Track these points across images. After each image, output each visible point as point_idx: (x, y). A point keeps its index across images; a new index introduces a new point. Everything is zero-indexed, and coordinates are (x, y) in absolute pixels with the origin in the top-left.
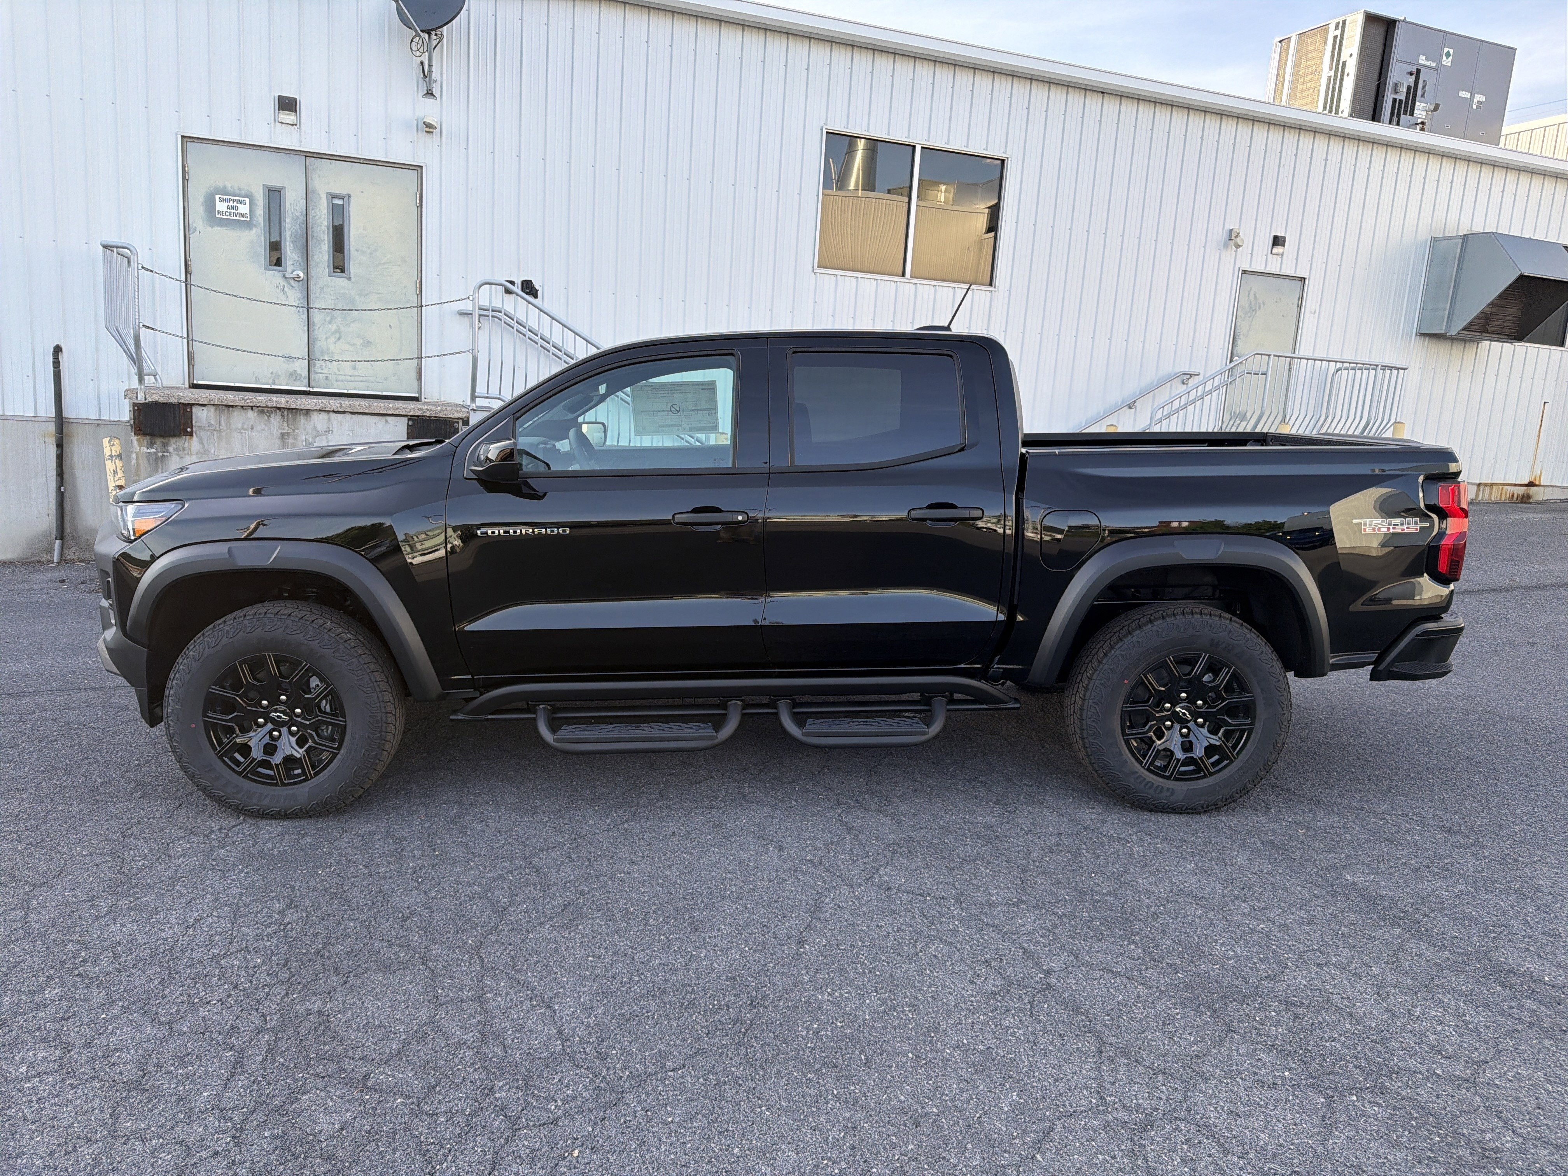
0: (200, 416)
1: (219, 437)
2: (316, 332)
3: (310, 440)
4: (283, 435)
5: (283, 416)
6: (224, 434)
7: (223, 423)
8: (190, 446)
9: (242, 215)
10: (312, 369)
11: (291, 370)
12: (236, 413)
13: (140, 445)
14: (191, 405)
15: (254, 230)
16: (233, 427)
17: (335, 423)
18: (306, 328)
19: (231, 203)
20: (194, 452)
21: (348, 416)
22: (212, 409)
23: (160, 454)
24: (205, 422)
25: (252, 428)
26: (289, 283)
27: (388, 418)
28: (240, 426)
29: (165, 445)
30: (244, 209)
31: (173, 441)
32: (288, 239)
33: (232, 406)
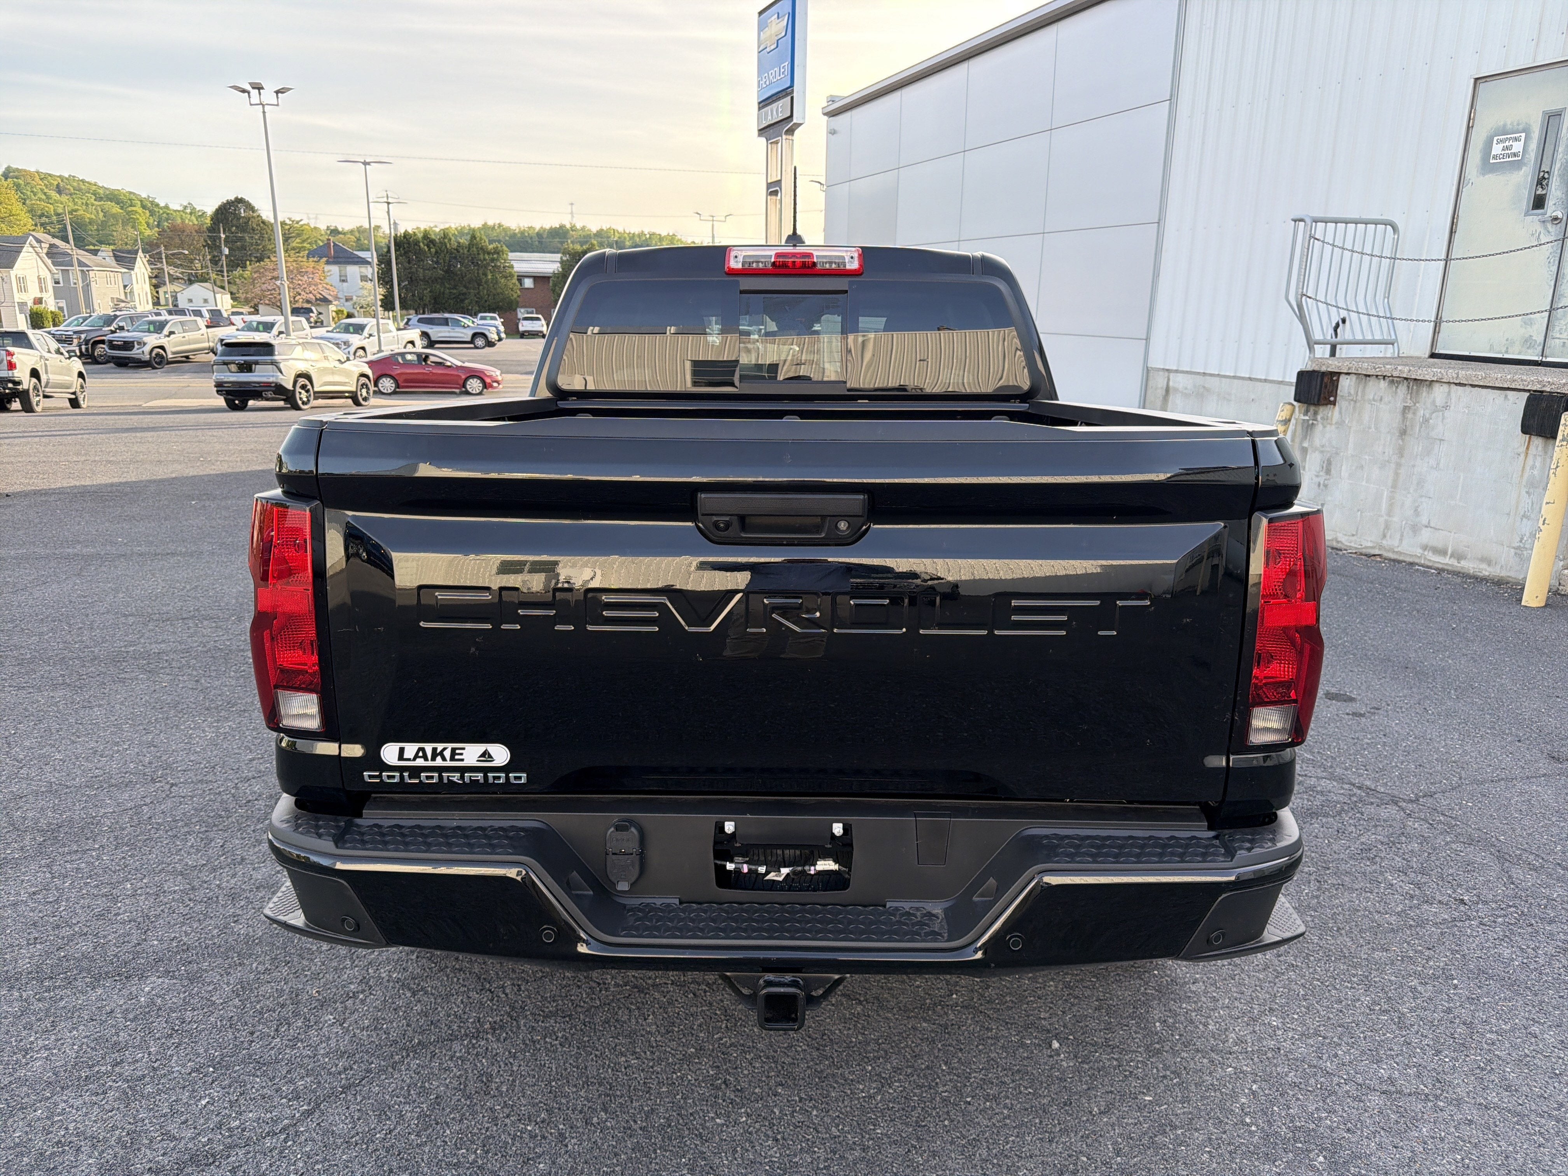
0: (1345, 384)
1: (1354, 408)
2: (1563, 287)
3: (1428, 416)
4: (1405, 408)
5: (1408, 387)
6: (1358, 404)
7: (1360, 394)
8: (1332, 415)
9: (1515, 155)
10: (1550, 334)
11: (1527, 336)
12: (1371, 383)
13: (1300, 413)
14: (1339, 374)
15: (1524, 168)
16: (1366, 397)
17: (1453, 395)
18: (1553, 283)
19: (1507, 144)
20: (1334, 421)
21: (1468, 389)
22: (1354, 377)
23: (1311, 422)
24: (1346, 391)
25: (1381, 400)
26: (1546, 228)
27: (1508, 392)
28: (1371, 397)
29: (1316, 413)
30: (1518, 147)
31: (1321, 409)
32: (1556, 172)
33: (1369, 376)
